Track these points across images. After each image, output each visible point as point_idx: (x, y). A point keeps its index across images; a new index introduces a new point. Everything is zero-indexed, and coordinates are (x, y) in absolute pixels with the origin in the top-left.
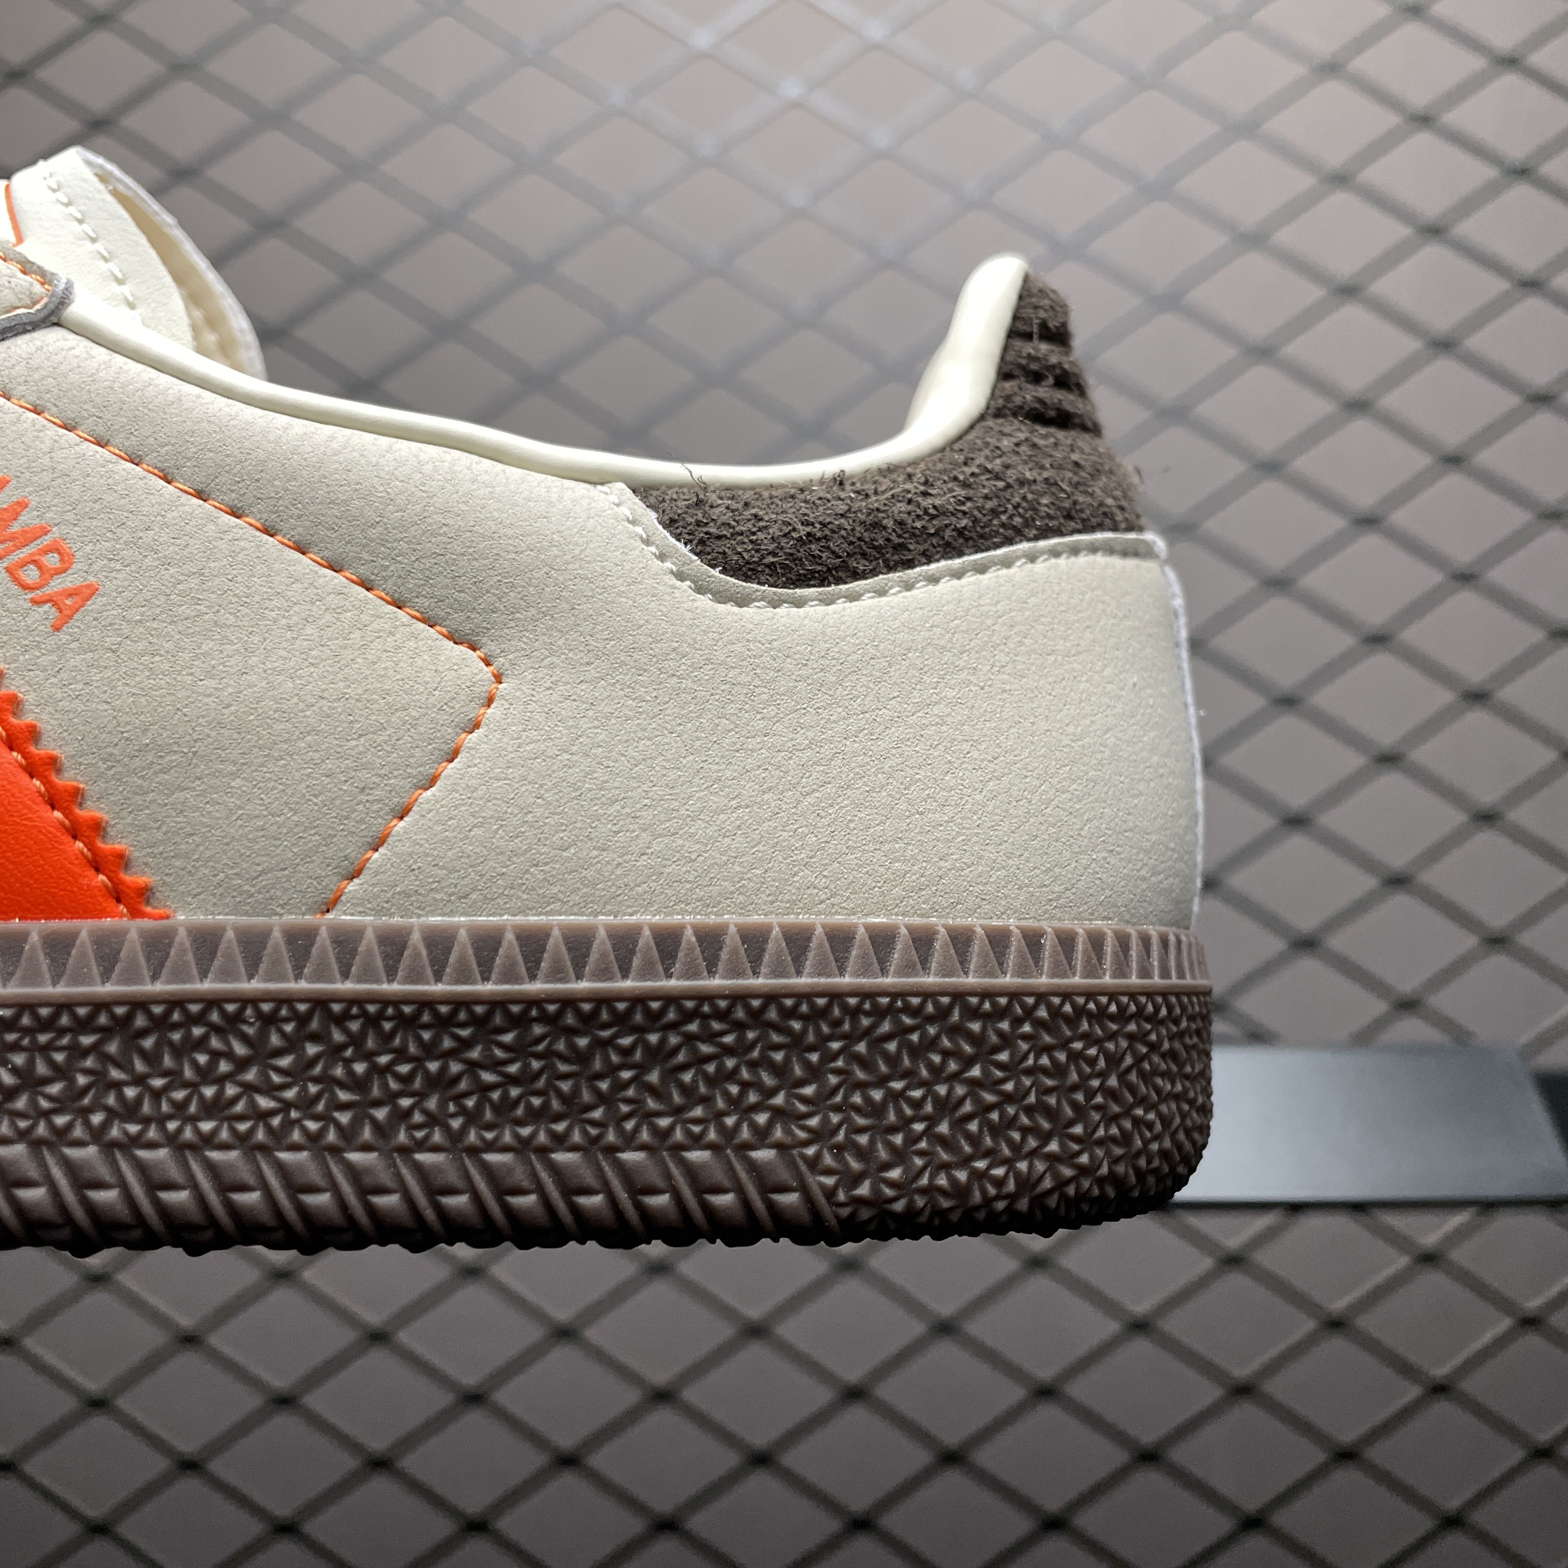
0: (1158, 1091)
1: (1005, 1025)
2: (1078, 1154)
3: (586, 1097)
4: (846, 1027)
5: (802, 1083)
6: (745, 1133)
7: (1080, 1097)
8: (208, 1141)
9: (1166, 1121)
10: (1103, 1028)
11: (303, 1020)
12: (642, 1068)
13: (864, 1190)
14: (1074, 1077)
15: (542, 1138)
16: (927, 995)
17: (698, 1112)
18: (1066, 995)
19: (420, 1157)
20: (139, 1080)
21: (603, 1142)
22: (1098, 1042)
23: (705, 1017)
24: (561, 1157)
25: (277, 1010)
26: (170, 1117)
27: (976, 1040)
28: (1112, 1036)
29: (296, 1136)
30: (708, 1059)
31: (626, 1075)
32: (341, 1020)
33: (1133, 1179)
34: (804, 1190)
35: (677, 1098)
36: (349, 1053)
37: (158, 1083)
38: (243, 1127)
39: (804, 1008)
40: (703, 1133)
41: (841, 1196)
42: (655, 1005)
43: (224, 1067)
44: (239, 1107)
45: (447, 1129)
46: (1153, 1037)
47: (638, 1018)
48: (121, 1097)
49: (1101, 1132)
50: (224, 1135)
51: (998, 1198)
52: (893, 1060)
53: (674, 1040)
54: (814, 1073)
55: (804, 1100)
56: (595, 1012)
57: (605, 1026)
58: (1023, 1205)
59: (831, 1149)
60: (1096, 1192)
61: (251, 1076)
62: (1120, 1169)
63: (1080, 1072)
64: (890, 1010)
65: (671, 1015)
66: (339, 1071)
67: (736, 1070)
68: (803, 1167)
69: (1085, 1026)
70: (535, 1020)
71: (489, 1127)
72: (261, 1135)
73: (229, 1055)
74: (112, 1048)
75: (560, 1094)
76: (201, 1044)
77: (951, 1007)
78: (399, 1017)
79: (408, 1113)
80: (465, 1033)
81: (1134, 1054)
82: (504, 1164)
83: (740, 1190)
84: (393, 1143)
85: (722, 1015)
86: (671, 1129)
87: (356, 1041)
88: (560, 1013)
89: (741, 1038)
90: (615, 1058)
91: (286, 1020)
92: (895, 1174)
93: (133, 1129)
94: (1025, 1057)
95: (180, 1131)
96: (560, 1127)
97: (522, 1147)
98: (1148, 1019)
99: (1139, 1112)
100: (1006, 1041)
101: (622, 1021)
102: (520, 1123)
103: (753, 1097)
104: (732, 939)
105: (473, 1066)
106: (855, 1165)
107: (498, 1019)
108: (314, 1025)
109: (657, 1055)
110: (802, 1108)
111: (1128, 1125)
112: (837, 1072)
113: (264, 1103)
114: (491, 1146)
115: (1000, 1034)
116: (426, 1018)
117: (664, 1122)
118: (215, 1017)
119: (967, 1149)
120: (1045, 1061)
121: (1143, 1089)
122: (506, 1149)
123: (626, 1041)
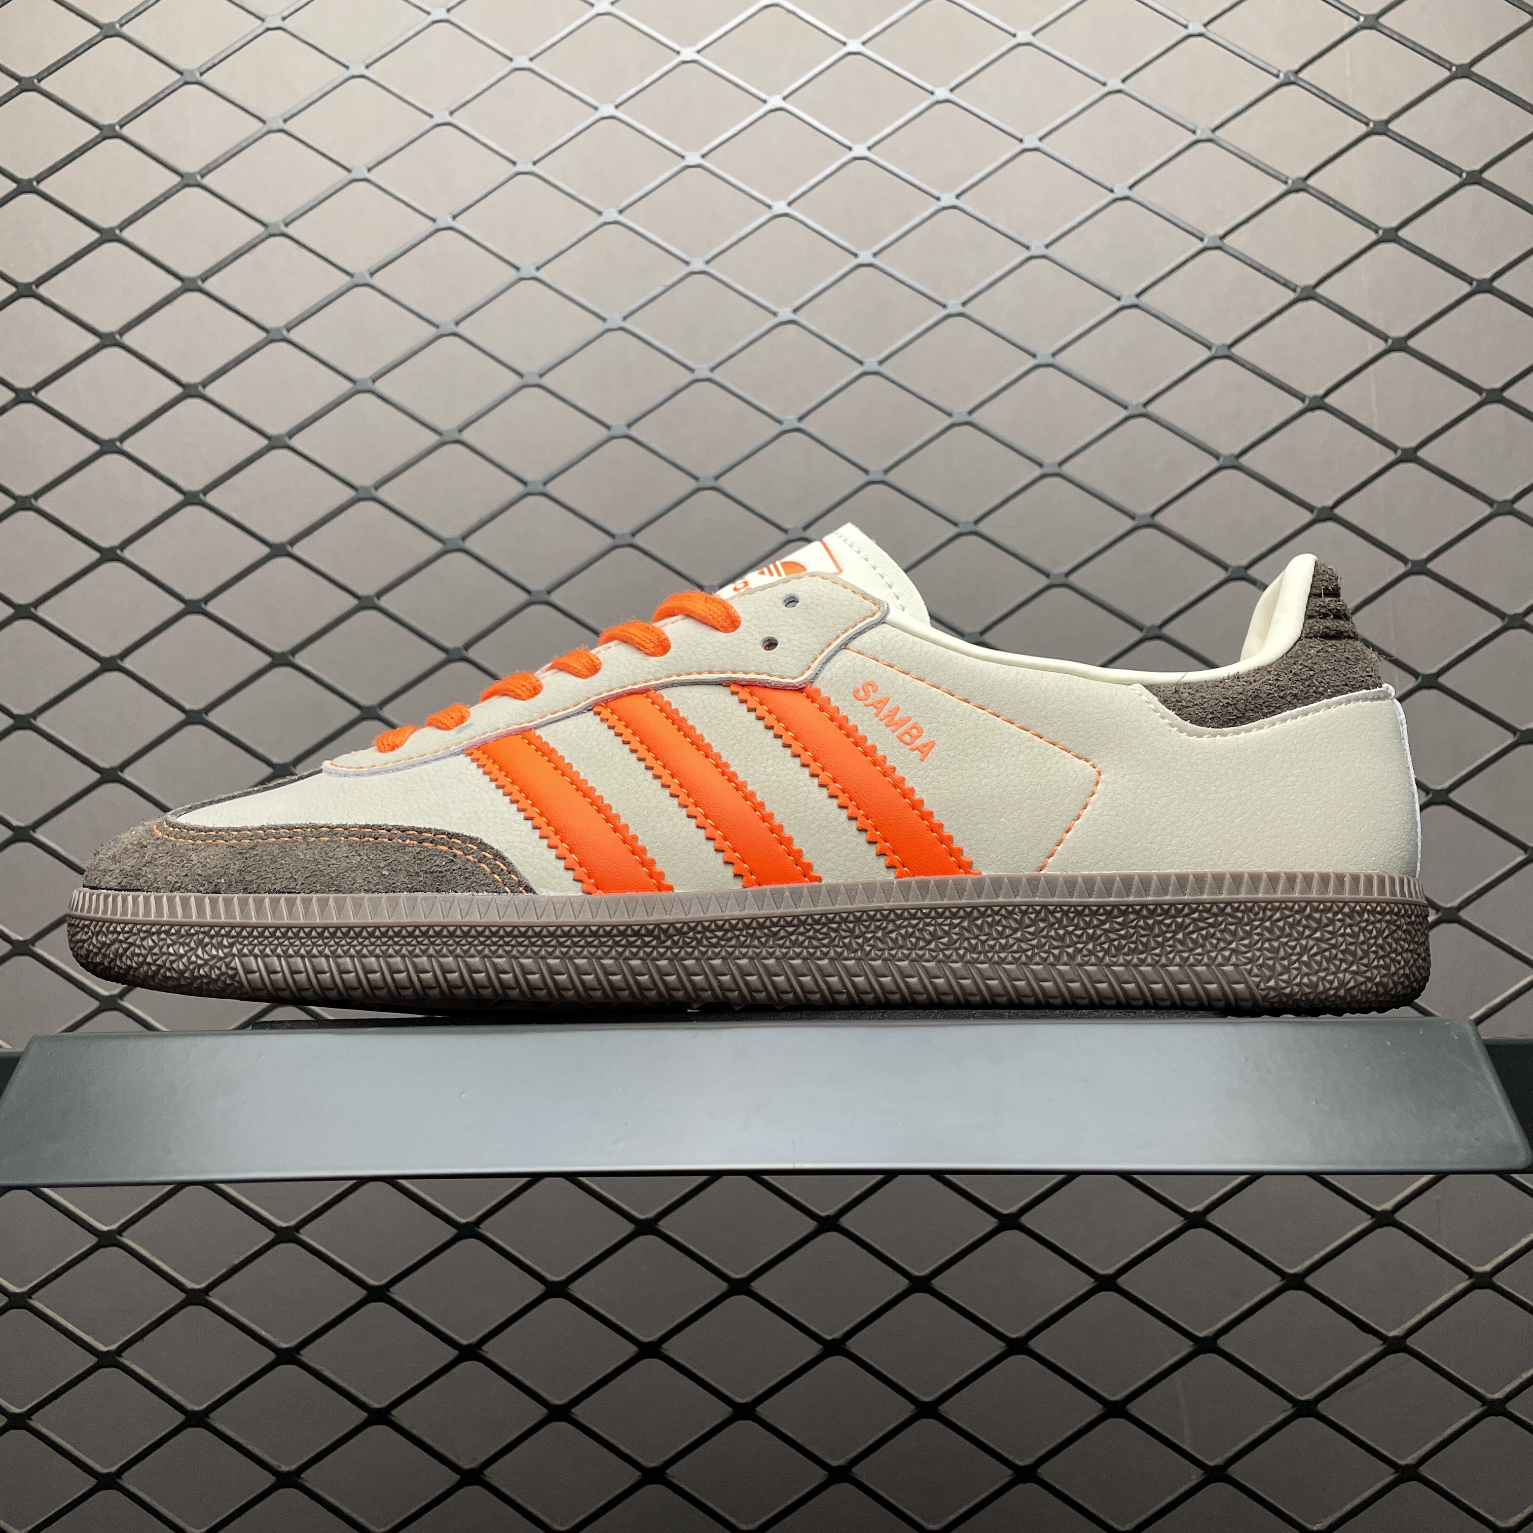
0: (1402, 947)
1: (1330, 915)
2: (1366, 972)
3: (1153, 944)
4: (1261, 915)
5: (1243, 939)
6: (1219, 959)
7: (1365, 947)
8: (1003, 960)
9: (1406, 962)
10: (1374, 917)
11: (1038, 913)
12: (1175, 933)
13: (1272, 983)
14: (1362, 938)
15: (1135, 960)
16: (1295, 902)
17: (1199, 950)
18: (1357, 903)
19: (1087, 968)
20: (976, 937)
21: (1160, 963)
22: (1373, 923)
23: (1200, 912)
24: (1143, 968)
25: (1028, 909)
26: (989, 952)
27: (1319, 921)
28: (1380, 921)
29: (1037, 959)
30: (1203, 929)
31: (1169, 935)
32: (1052, 913)
33: (1391, 985)
34: (1246, 982)
35: (1191, 945)
36: (1057, 926)
37: (983, 938)
38: (1017, 955)
39: (1242, 907)
40: (1202, 960)
41: (1262, 986)
42: (1180, 906)
43: (1008, 932)
44: (1015, 947)
45: (1097, 957)
46: (1398, 923)
47: (1173, 912)
48: (970, 943)
49: (1375, 963)
50: (1010, 958)
51: (1330, 989)
52: (1282, 929)
53: (1188, 921)
54: (1249, 935)
55: (1244, 946)
56: (1155, 909)
57: (1160, 915)
58: (1342, 992)
59: (1257, 966)
60: (1374, 989)
61: (1019, 935)
62: (1385, 980)
63: (1364, 936)
64: (1279, 908)
65: (1186, 910)
66: (1053, 933)
67: (1214, 934)
68: (1246, 974)
69: (1366, 916)
70: (1131, 913)
71: (1114, 956)
72: (1024, 958)
73: (1010, 927)
74: (965, 924)
75: (1142, 943)
76: (998, 923)
77: (1305, 908)
78: (1076, 911)
79: (1081, 950)
80: (1103, 918)
81: (1389, 930)
82: (1119, 971)
83: (1220, 984)
84: (1076, 962)
85: (1208, 911)
86: (1188, 957)
87: (1059, 921)
88: (1141, 910)
89: (1216, 920)
90: (1164, 928)
91: (1031, 913)
92: (1285, 977)
93: (975, 956)
94: (1340, 929)
95: (993, 956)
96: (1143, 956)
97: (1127, 964)
98: (1396, 914)
99: (1393, 955)
100: (1331, 922)
101: (1166, 913)
102: (1127, 954)
103: (1222, 945)
104: (1209, 879)
105: (1106, 931)
106: (1268, 973)
107: (1116, 912)
108: (1043, 915)
109: (1181, 927)
110: (1244, 949)
111: (1388, 961)
112: (1258, 934)
113: (1024, 946)
114: (1115, 964)
115: (1328, 918)
116: (1087, 912)
117: (1185, 955)
118: (1003, 912)
119: (1316, 967)
120: (1348, 930)
121: (1394, 945)
122: (1121, 965)
123: (1168, 921)
